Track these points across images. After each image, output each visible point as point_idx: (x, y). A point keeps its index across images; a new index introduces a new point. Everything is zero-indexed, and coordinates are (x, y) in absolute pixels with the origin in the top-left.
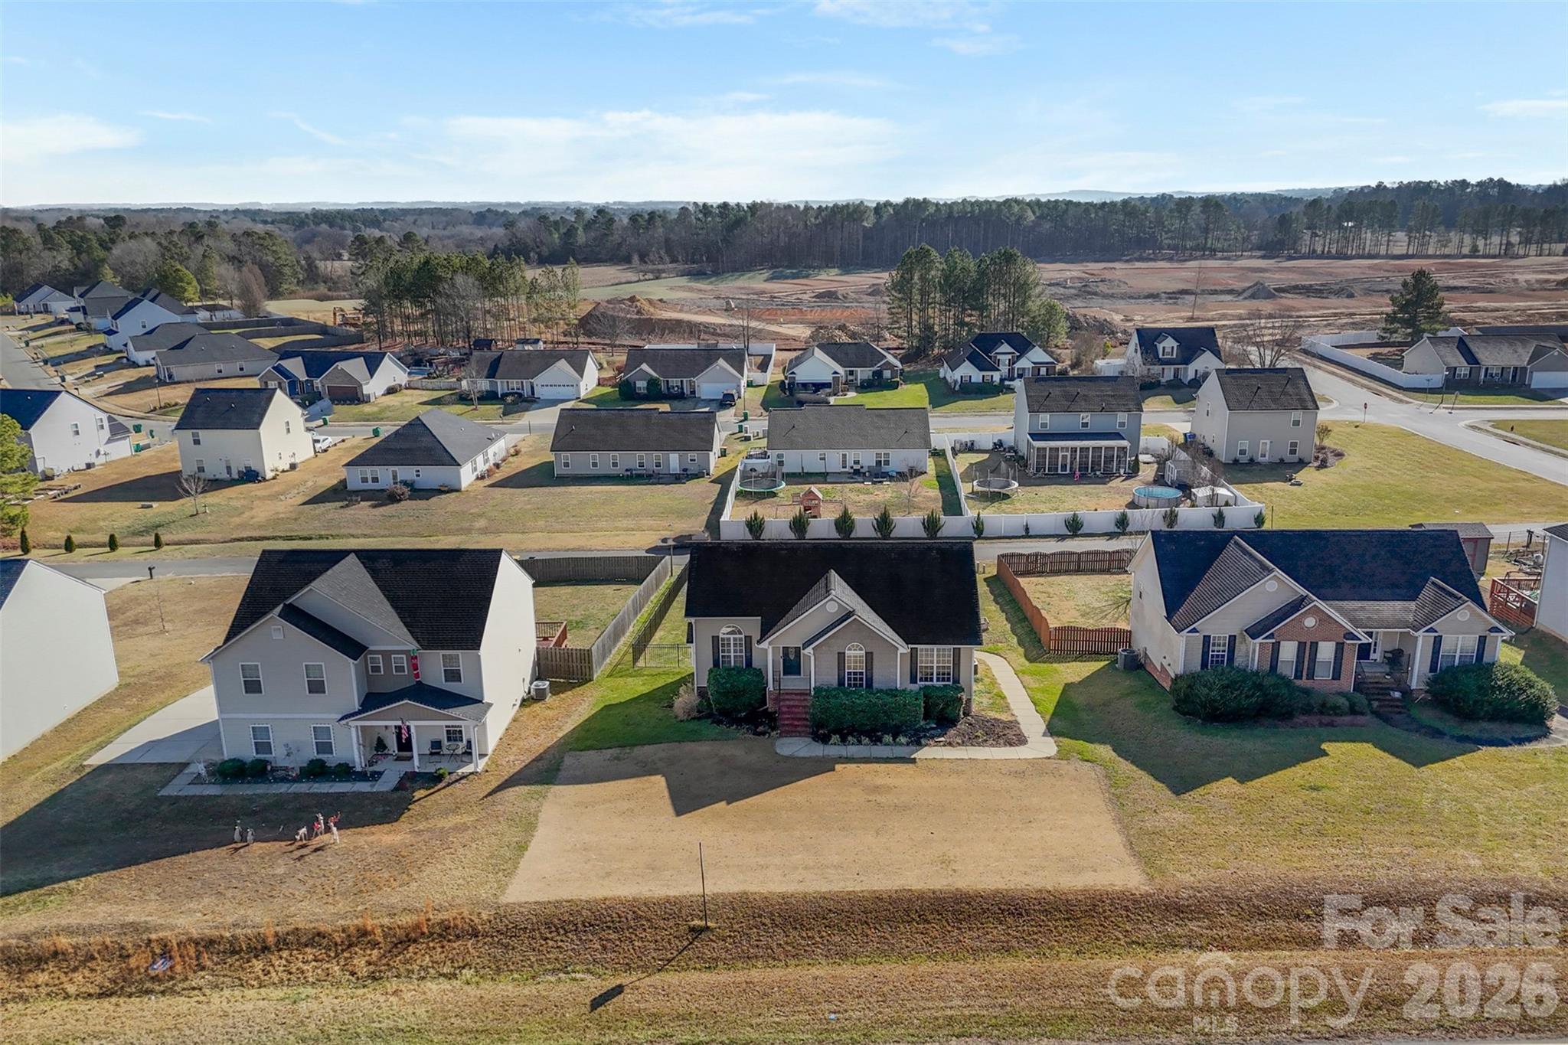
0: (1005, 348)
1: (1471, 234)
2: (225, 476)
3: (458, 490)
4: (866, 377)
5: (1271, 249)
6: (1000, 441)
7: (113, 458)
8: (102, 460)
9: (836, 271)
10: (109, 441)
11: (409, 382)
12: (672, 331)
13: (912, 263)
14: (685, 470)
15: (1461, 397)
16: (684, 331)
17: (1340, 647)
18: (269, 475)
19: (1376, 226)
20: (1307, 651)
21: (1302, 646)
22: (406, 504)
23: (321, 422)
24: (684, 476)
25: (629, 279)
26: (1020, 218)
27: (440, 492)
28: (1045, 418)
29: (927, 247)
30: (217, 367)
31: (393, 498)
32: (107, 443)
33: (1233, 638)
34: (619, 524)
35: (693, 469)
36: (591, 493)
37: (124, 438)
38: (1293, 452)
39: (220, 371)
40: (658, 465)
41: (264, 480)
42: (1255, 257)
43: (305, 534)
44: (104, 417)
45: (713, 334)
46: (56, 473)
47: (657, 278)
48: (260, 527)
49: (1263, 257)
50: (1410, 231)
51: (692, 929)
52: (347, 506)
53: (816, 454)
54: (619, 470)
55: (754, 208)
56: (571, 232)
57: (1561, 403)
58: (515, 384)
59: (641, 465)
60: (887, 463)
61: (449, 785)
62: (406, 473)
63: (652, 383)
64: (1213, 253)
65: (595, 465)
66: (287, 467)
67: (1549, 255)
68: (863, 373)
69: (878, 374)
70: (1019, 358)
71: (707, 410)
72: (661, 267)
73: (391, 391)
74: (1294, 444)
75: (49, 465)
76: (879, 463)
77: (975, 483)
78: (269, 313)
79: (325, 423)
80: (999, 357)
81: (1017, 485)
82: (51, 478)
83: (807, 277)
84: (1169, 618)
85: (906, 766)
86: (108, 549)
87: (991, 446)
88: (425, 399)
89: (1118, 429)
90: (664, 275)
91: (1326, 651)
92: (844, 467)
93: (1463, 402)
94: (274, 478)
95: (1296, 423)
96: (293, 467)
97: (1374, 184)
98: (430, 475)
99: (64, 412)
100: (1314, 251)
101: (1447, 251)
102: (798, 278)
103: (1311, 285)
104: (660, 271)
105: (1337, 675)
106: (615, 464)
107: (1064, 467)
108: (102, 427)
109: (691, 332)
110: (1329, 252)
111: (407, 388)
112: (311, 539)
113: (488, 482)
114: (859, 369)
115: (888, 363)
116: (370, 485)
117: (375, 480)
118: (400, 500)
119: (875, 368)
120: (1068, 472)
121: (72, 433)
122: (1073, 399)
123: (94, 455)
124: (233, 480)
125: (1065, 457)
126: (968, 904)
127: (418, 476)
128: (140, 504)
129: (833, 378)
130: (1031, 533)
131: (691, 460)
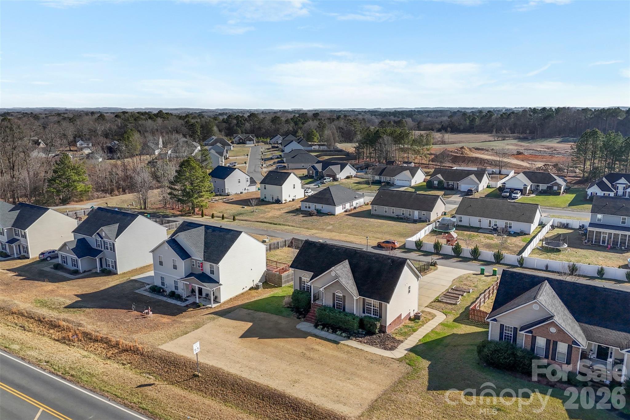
0: (623, 181)
2: (271, 200)
3: (334, 215)
4: (543, 189)
6: (583, 225)
7: (250, 191)
8: (246, 191)
10: (249, 186)
11: (356, 175)
12: (473, 162)
13: (587, 137)
14: (420, 218)
16: (478, 162)
18: (284, 202)
22: (314, 217)
23: (318, 186)
24: (419, 221)
25: (490, 140)
27: (327, 214)
28: (600, 216)
29: (597, 130)
30: (303, 165)
31: (310, 214)
32: (248, 186)
35: (423, 218)
37: (255, 185)
39: (303, 166)
40: (410, 215)
41: (282, 203)
43: (276, 223)
44: (249, 178)
46: (230, 194)
47: (503, 140)
48: (267, 218)
51: (194, 375)
52: (296, 215)
53: (478, 219)
54: (394, 215)
55: (558, 110)
56: (473, 120)
58: (388, 179)
59: (403, 214)
60: (510, 227)
61: (201, 309)
62: (319, 206)
63: (440, 182)
65: (386, 212)
66: (291, 200)
68: (543, 187)
69: (550, 188)
70: (629, 187)
72: (506, 135)
73: (348, 177)
75: (229, 191)
76: (506, 227)
77: (544, 242)
78: (337, 147)
79: (319, 187)
81: (566, 246)
82: (228, 195)
86: (221, 219)
87: (578, 227)
88: (357, 181)
90: (507, 139)
92: (489, 226)
94: (285, 203)
96: (293, 200)
98: (325, 208)
99: (237, 175)
104: (505, 137)
106: (393, 213)
107: (604, 242)
108: (248, 181)
109: (481, 163)
111: (355, 177)
112: (276, 224)
113: (347, 213)
114: (541, 185)
115: (556, 183)
116: (308, 209)
117: (309, 208)
118: (313, 216)
119: (549, 185)
121: (238, 182)
122: (619, 209)
123: (244, 190)
124: (273, 202)
125: (605, 237)
127: (322, 208)
128: (241, 206)
129: (524, 187)
130: (548, 269)
131: (423, 215)
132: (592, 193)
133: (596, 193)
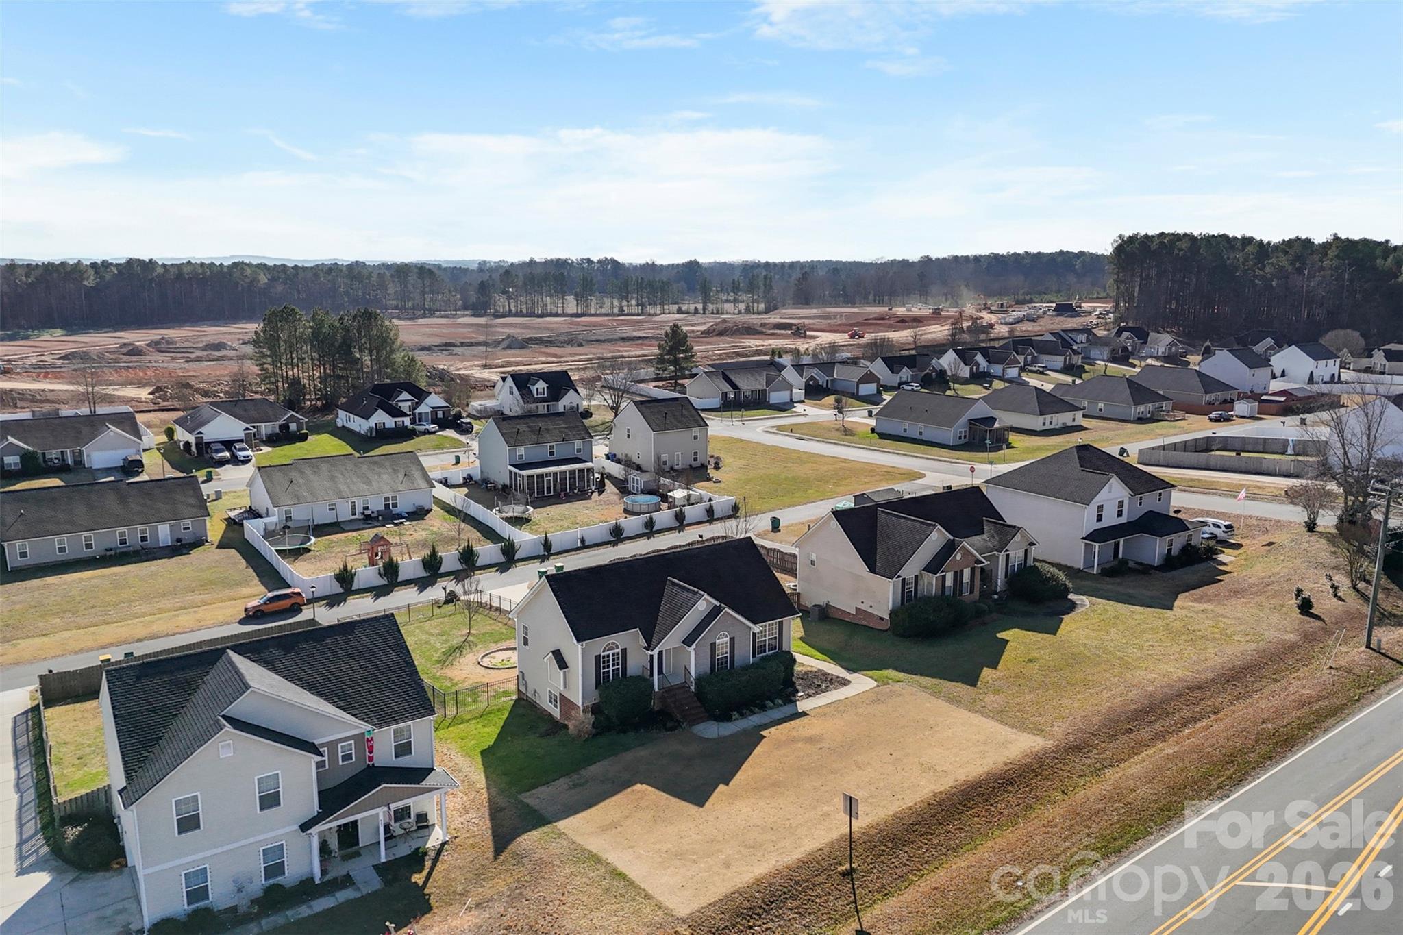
0: (405, 396)
1: (618, 299)
4: (270, 432)
5: (478, 309)
6: (469, 475)
9: (58, 332)
14: (179, 540)
15: (745, 413)
17: (973, 570)
19: (553, 292)
20: (958, 575)
21: (956, 573)
24: (180, 548)
26: (254, 281)
28: (521, 450)
33: (916, 577)
34: (160, 605)
35: (187, 538)
36: (81, 580)
38: (695, 459)
40: (144, 539)
42: (467, 315)
45: (32, 401)
49: (474, 315)
50: (576, 295)
53: (327, 504)
54: (97, 550)
57: (795, 412)
59: (123, 542)
60: (395, 505)
63: (27, 457)
64: (431, 313)
65: (62, 550)
67: (669, 313)
68: (267, 428)
69: (285, 428)
70: (418, 405)
71: (112, 478)
74: (696, 453)
76: (387, 506)
77: (494, 511)
80: (400, 404)
81: (532, 509)
83: (27, 338)
84: (873, 570)
85: (798, 721)
87: (461, 481)
89: (577, 454)
91: (967, 573)
92: (354, 514)
93: (746, 416)
95: (696, 437)
97: (527, 260)
100: (510, 310)
101: (603, 311)
102: (16, 339)
103: (541, 337)
105: (972, 592)
106: (89, 546)
107: (549, 489)
110: (521, 311)
114: (263, 424)
115: (293, 416)
119: (281, 422)
120: (552, 493)
122: (538, 432)
125: (549, 481)
126: (981, 787)
129: (245, 434)
130: (587, 544)
131: (185, 529)
132: (376, 424)
133: (384, 423)
